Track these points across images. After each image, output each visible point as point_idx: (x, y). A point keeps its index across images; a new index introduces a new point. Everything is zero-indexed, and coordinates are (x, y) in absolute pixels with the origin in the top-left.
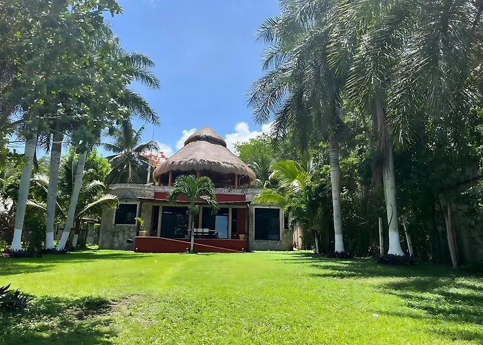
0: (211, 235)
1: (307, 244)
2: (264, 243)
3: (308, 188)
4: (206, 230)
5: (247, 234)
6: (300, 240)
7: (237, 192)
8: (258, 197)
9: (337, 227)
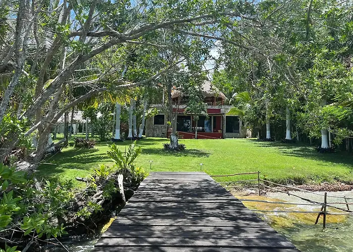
0: (203, 130)
1: (254, 135)
2: (230, 134)
3: (256, 108)
4: (201, 128)
5: (223, 130)
6: (250, 132)
7: (217, 107)
8: (228, 111)
9: (267, 128)
